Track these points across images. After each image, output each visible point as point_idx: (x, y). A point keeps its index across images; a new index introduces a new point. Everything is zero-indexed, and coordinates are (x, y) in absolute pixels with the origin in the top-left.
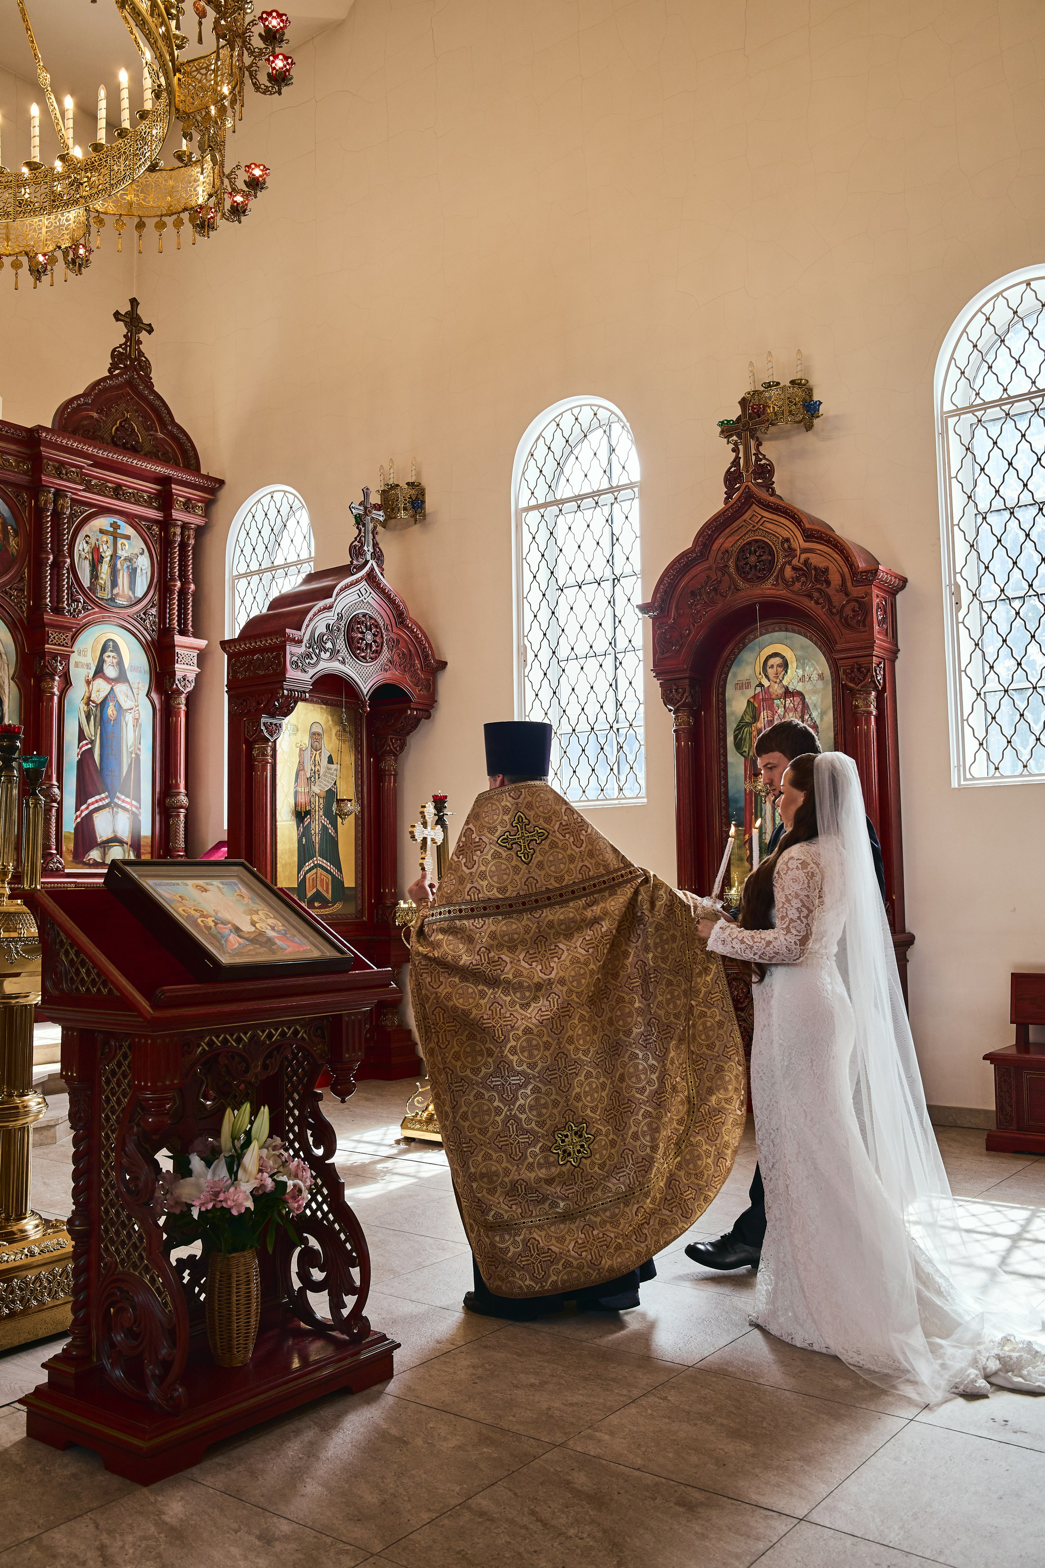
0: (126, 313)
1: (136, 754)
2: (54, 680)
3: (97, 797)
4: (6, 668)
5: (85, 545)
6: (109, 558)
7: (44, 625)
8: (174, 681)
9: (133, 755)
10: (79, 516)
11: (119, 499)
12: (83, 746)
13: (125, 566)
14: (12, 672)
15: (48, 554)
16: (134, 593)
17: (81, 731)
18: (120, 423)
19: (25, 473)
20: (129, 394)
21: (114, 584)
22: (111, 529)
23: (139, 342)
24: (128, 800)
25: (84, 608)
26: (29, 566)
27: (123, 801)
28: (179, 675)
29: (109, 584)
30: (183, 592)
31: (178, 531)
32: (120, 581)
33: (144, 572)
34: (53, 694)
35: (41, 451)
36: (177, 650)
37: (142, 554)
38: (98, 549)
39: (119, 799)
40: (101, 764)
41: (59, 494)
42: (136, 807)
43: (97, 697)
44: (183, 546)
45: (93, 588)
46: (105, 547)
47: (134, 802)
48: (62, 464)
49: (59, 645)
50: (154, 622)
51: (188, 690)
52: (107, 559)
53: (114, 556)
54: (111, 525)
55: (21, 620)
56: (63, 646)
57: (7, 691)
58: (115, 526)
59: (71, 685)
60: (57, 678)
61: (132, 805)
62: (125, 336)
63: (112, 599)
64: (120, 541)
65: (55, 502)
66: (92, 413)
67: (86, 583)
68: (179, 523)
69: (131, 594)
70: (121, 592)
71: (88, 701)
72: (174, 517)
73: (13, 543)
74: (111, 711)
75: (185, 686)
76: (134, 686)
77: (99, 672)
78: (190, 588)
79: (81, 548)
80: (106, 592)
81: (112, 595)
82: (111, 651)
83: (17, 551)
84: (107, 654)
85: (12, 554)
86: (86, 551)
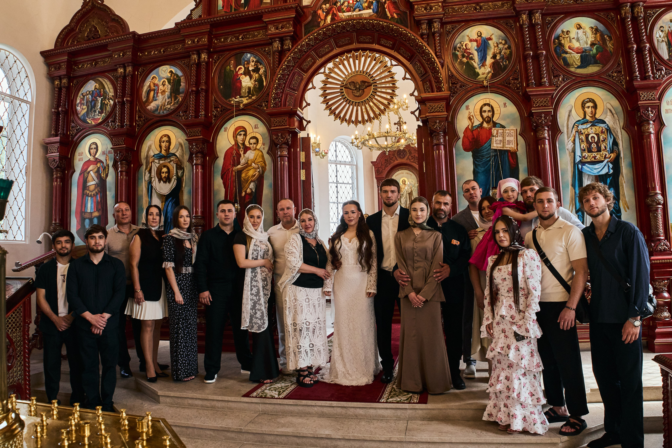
2: (649, 124)
4: (618, 122)
5: (660, 33)
7: (636, 90)
10: (653, 16)
14: (622, 124)
15: (632, 44)
25: (666, 73)
26: (622, 56)
34: (651, 133)
38: (670, 33)
49: (649, 100)
55: (623, 92)
56: (652, 100)
59: (665, 125)
60: (651, 122)
65: (632, 11)
67: (665, 57)
73: (609, 45)
79: (658, 36)
83: (613, 49)
85: (610, 51)
86: (662, 36)
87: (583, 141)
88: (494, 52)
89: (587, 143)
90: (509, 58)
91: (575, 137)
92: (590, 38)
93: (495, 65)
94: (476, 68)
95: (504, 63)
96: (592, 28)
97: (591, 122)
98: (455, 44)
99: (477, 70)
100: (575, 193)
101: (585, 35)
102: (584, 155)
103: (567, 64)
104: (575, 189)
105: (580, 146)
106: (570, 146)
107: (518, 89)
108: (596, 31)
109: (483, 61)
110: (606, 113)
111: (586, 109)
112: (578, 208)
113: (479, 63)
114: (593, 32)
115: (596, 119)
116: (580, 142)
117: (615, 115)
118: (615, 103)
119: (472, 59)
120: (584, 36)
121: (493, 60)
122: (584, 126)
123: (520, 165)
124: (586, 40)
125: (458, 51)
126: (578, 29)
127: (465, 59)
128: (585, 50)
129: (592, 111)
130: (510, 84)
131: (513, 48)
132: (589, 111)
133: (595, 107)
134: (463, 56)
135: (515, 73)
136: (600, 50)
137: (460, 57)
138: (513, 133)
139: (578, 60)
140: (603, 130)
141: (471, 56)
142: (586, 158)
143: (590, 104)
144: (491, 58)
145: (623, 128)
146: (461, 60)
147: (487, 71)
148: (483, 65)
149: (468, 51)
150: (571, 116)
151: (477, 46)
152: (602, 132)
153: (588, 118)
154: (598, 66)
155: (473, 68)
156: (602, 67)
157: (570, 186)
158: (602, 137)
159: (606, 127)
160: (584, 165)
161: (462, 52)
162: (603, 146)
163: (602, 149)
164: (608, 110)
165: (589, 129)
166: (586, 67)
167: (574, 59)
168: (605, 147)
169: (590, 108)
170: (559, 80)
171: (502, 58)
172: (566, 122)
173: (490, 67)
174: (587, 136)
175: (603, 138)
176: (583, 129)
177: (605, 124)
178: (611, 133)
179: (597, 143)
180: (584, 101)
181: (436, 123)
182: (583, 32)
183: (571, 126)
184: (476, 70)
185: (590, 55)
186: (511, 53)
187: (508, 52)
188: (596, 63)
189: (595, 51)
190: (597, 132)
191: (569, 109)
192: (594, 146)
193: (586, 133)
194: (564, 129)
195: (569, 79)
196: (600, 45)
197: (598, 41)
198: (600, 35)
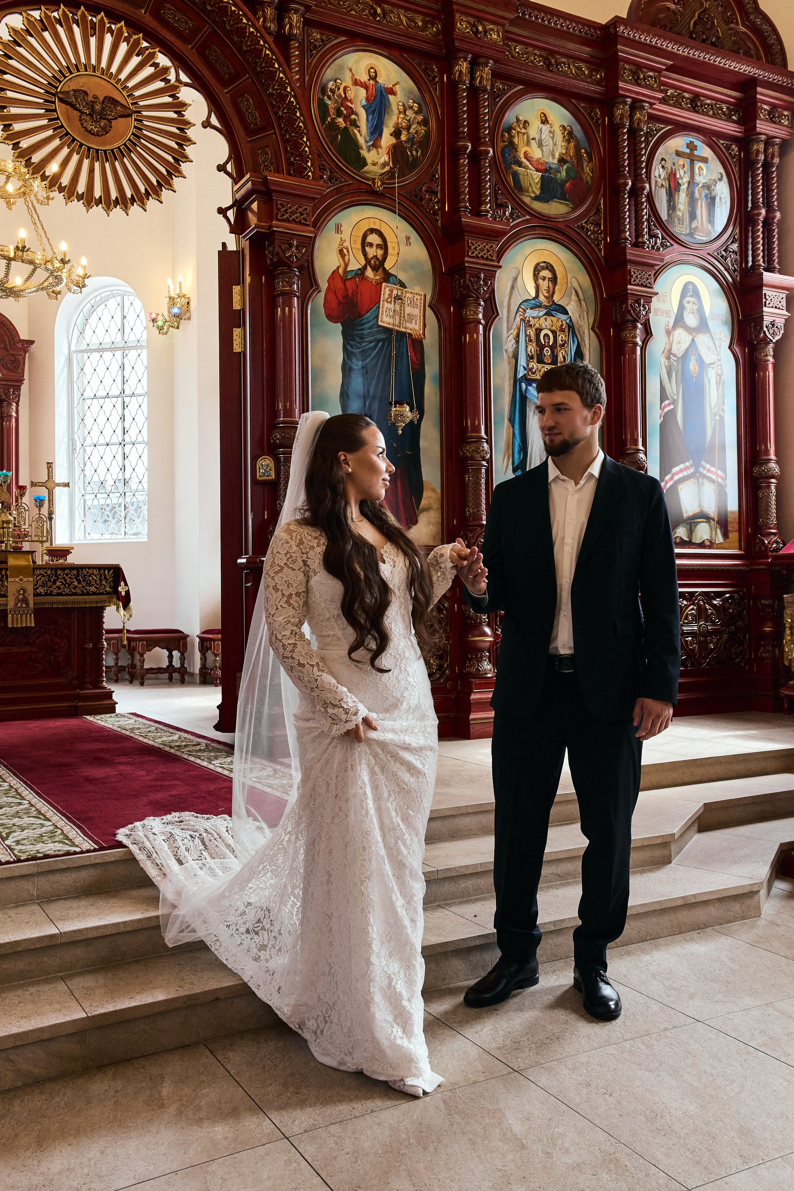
1: (720, 416)
2: (636, 327)
3: (682, 466)
4: (586, 316)
5: (661, 170)
6: (686, 185)
7: (625, 262)
8: (762, 328)
9: (717, 418)
10: (655, 134)
11: (695, 112)
12: (665, 407)
13: (704, 194)
14: (591, 321)
15: (626, 179)
16: (713, 226)
17: (663, 389)
21: (693, 216)
22: (688, 151)
24: (713, 469)
25: (662, 245)
26: (604, 196)
27: (709, 471)
28: (767, 320)
29: (687, 215)
30: (768, 222)
31: (762, 147)
32: (698, 213)
33: (723, 201)
34: (636, 344)
35: (617, 51)
36: (765, 290)
37: (721, 179)
38: (675, 174)
39: (704, 468)
40: (683, 427)
41: (636, 105)
42: (722, 478)
43: (679, 350)
44: (767, 165)
45: (670, 221)
46: (682, 172)
47: (719, 472)
48: (640, 66)
49: (641, 285)
50: (736, 261)
51: (777, 338)
52: (684, 187)
53: (692, 183)
54: (687, 146)
55: (598, 261)
56: (645, 286)
57: (587, 343)
58: (692, 146)
59: (654, 335)
60: (639, 325)
61: (718, 476)
63: (691, 234)
67: (663, 213)
68: (763, 137)
70: (699, 225)
71: (669, 354)
72: (757, 131)
73: (587, 169)
74: (693, 366)
75: (774, 334)
76: (716, 337)
77: (679, 321)
78: (775, 217)
79: (657, 174)
80: (685, 226)
81: (691, 229)
82: (691, 296)
83: (592, 178)
84: (687, 299)
85: (587, 182)
86: (662, 177)
87: (530, 341)
88: (397, 124)
89: (537, 345)
90: (424, 143)
91: (519, 329)
92: (559, 146)
93: (397, 151)
94: (362, 148)
95: (414, 153)
96: (564, 128)
97: (546, 307)
98: (324, 80)
99: (364, 152)
100: (514, 434)
101: (553, 139)
102: (531, 366)
103: (519, 187)
104: (513, 427)
105: (526, 348)
106: (509, 345)
107: (435, 214)
108: (569, 135)
109: (376, 136)
110: (570, 296)
111: (540, 281)
112: (516, 464)
113: (368, 138)
114: (564, 137)
115: (555, 304)
116: (526, 342)
117: (583, 303)
118: (585, 280)
119: (354, 124)
120: (551, 141)
121: (393, 141)
122: (535, 313)
123: (427, 368)
124: (553, 150)
125: (329, 98)
126: (543, 123)
127: (341, 120)
128: (550, 167)
129: (549, 287)
130: (422, 199)
131: (433, 124)
132: (544, 285)
133: (554, 280)
134: (339, 114)
135: (432, 180)
136: (571, 174)
137: (332, 111)
138: (419, 302)
139: (537, 183)
140: (562, 325)
141: (353, 117)
142: (534, 373)
143: (546, 273)
144: (391, 135)
145: (593, 329)
146: (333, 119)
147: (382, 161)
148: (376, 145)
149: (350, 105)
150: (516, 289)
151: (367, 99)
152: (562, 330)
153: (542, 298)
154: (567, 205)
155: (356, 146)
157: (506, 422)
158: (560, 338)
159: (568, 321)
160: (531, 385)
161: (336, 102)
162: (561, 355)
163: (559, 360)
164: (574, 292)
165: (542, 320)
166: (548, 202)
167: (531, 181)
168: (564, 358)
169: (547, 280)
170: (504, 213)
171: (410, 140)
172: (507, 298)
173: (388, 153)
174: (538, 331)
175: (562, 341)
176: (533, 318)
177: (566, 317)
178: (574, 333)
179: (553, 348)
180: (538, 264)
181: (291, 246)
182: (551, 132)
183: (514, 308)
184: (361, 151)
185: (555, 180)
186: (427, 134)
187: (422, 130)
189: (564, 174)
190: (554, 328)
191: (514, 275)
192: (547, 351)
193: (537, 325)
194: (503, 312)
195: (520, 217)
196: (573, 165)
197: (571, 157)
198: (575, 146)
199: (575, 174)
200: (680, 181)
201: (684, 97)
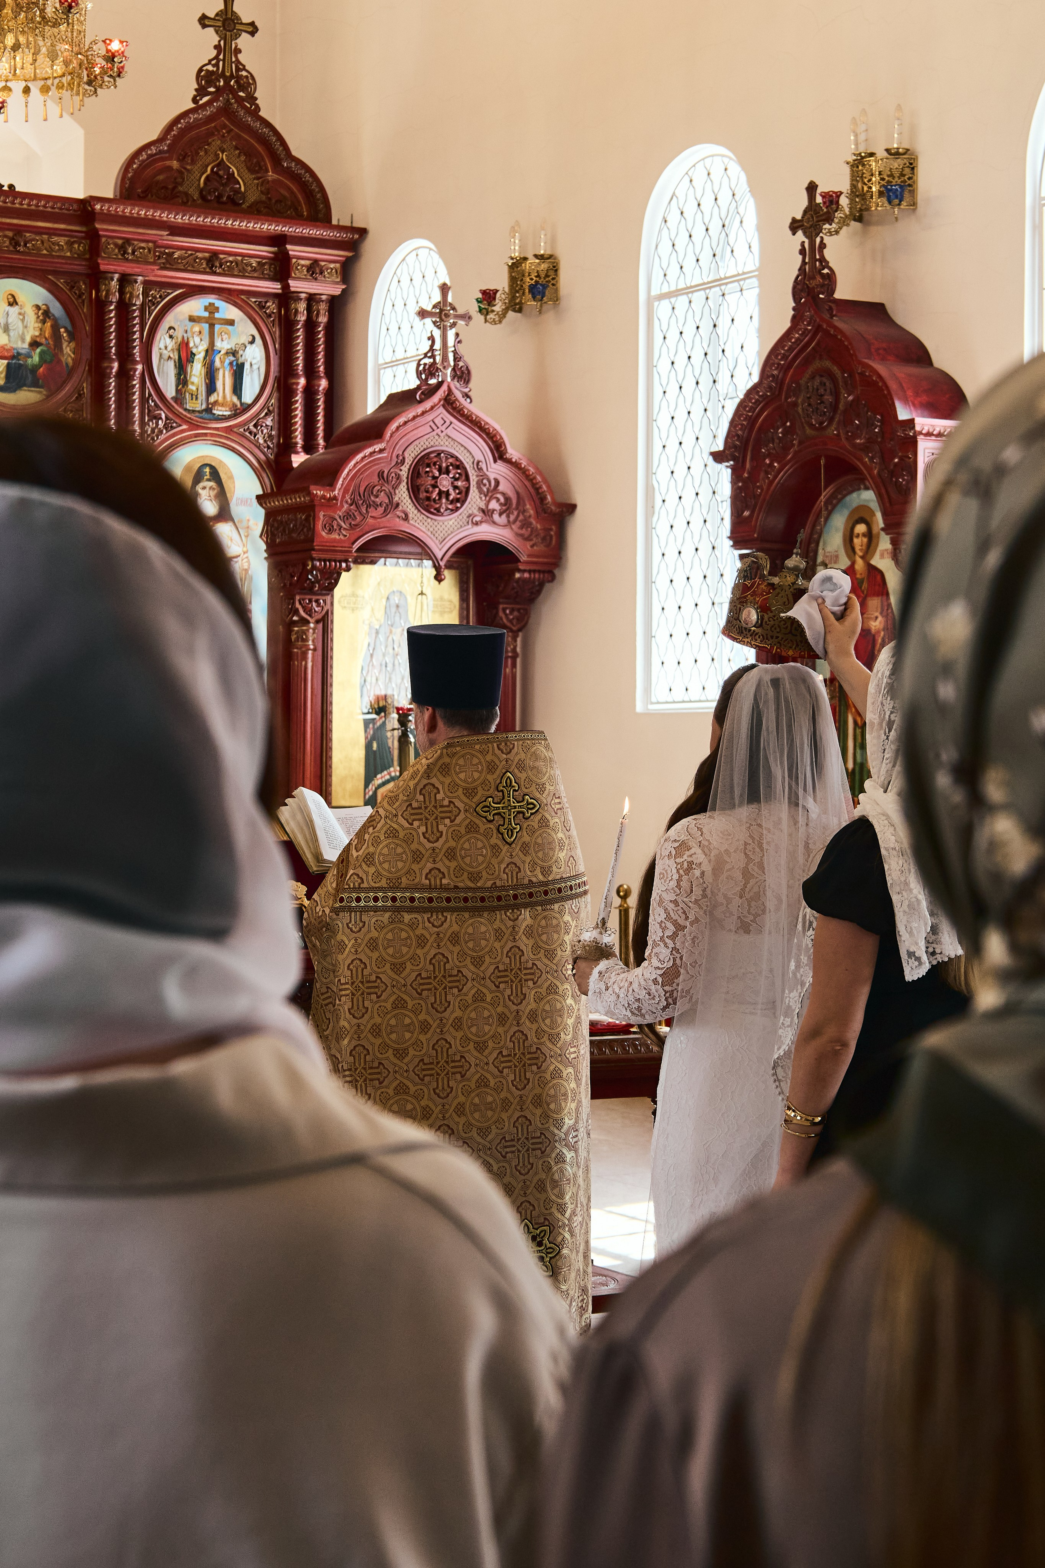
0: (217, 15)
5: (168, 340)
6: (203, 354)
10: (159, 303)
11: (215, 273)
13: (227, 362)
15: (112, 361)
16: (240, 398)
18: (212, 169)
19: (80, 256)
20: (224, 126)
21: (211, 388)
22: (206, 314)
23: (238, 51)
25: (166, 426)
26: (89, 379)
29: (203, 390)
30: (310, 392)
31: (302, 306)
32: (219, 385)
33: (255, 367)
35: (97, 228)
37: (252, 342)
38: (187, 344)
41: (126, 280)
44: (311, 325)
45: (179, 398)
46: (197, 339)
50: (270, 436)
52: (200, 357)
53: (210, 351)
54: (206, 309)
58: (212, 309)
62: (216, 47)
63: (209, 410)
64: (217, 327)
65: (121, 291)
66: (168, 163)
67: (169, 390)
68: (303, 296)
69: (235, 399)
70: (220, 399)
72: (292, 289)
73: (68, 349)
76: (242, 525)
78: (319, 386)
79: (162, 346)
80: (199, 401)
81: (208, 404)
82: (208, 480)
83: (73, 360)
84: (201, 485)
85: (67, 364)
86: (169, 348)
92: (32, 328)
96: (38, 307)
101: (23, 320)
108: (45, 315)
114: (38, 317)
120: (20, 323)
124: (23, 334)
126: (10, 304)
128: (19, 354)
136: (48, 358)
139: (2, 372)
154: (40, 392)
156: (48, 397)
166: (14, 391)
182: (20, 314)
185: (24, 366)
188: (35, 384)
189: (36, 359)
196: (49, 348)
197: (46, 339)
198: (52, 326)
199: (52, 356)
200: (194, 351)
201: (197, 258)
